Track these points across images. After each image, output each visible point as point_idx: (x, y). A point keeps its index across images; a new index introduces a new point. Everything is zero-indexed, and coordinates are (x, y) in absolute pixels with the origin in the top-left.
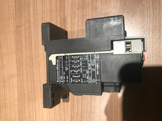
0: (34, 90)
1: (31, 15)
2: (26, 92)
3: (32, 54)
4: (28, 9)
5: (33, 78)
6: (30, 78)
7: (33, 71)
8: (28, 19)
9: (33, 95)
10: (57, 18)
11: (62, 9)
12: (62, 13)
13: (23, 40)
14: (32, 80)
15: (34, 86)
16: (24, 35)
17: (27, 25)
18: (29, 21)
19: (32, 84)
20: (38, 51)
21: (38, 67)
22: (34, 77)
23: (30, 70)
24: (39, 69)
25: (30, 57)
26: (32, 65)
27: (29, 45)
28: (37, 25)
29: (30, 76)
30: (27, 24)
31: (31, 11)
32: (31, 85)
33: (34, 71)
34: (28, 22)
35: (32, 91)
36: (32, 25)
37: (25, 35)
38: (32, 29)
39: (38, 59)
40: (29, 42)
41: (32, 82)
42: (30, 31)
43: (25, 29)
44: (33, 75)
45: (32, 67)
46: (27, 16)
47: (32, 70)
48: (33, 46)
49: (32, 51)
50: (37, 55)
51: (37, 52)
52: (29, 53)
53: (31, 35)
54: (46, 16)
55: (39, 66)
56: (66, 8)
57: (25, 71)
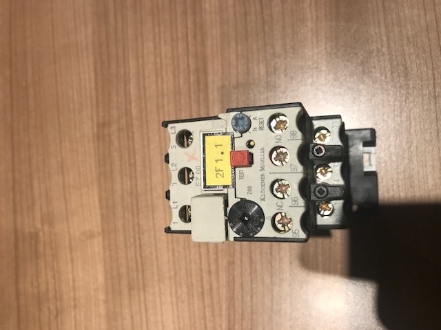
0: (142, 265)
1: (133, 99)
2: (124, 271)
3: (136, 185)
4: (125, 86)
5: (140, 238)
6: (132, 240)
7: (138, 223)
8: (126, 108)
9: (140, 277)
10: (191, 106)
11: (202, 87)
12: (202, 96)
13: (116, 154)
14: (137, 243)
15: (141, 257)
16: (116, 143)
17: (123, 121)
18: (128, 113)
19: (138, 253)
20: (151, 178)
21: (150, 213)
22: (142, 237)
23: (133, 221)
24: (153, 218)
25: (131, 192)
26: (138, 209)
27: (130, 165)
28: (147, 121)
29: (132, 234)
30: (124, 118)
31: (133, 92)
32: (136, 254)
33: (141, 223)
34: (126, 115)
35: (137, 269)
36: (135, 122)
37: (120, 143)
38: (135, 130)
39: (152, 196)
40: (129, 159)
41: (138, 248)
42: (131, 134)
43: (119, 130)
44: (139, 233)
45: (138, 215)
46: (124, 101)
47: (136, 221)
48: (139, 168)
49: (136, 178)
50: (149, 187)
51: (148, 180)
52: (129, 183)
53: (133, 144)
54: (165, 102)
55: (153, 213)
56: (210, 85)
57: (120, 224)
